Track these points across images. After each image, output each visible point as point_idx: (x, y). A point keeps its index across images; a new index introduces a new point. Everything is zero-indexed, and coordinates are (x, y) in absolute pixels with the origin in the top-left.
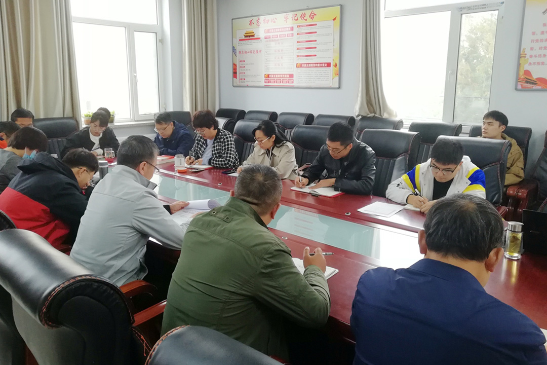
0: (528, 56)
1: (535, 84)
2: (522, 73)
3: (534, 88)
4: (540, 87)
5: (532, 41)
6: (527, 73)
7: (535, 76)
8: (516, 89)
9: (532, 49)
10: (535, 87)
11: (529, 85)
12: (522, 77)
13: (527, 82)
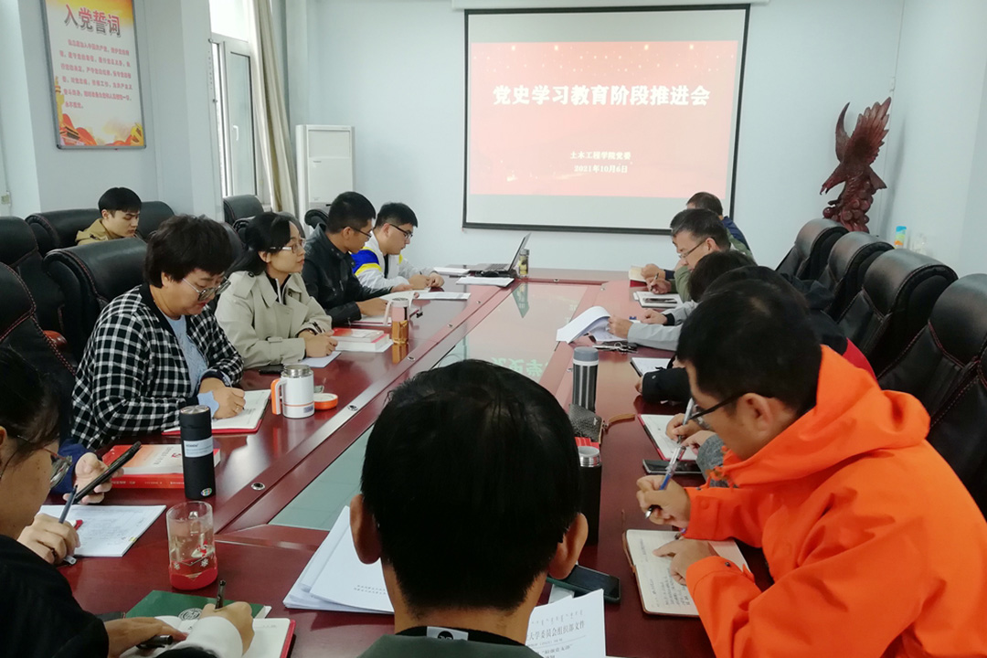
0: (63, 92)
1: (77, 138)
2: (61, 119)
3: (77, 144)
4: (82, 144)
5: (63, 65)
6: (66, 118)
7: (76, 125)
8: (59, 147)
9: (64, 78)
10: (80, 143)
11: (72, 140)
12: (63, 126)
13: (69, 135)
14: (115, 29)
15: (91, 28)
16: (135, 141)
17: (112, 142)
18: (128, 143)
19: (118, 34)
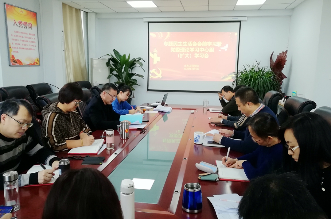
0: (12, 48)
1: (17, 63)
2: (11, 56)
3: (16, 65)
5: (12, 39)
6: (13, 56)
7: (16, 58)
8: (10, 66)
9: (13, 43)
12: (12, 59)
13: (14, 62)
14: (30, 27)
15: (22, 27)
16: (36, 64)
17: (29, 64)
18: (34, 64)
19: (31, 29)
